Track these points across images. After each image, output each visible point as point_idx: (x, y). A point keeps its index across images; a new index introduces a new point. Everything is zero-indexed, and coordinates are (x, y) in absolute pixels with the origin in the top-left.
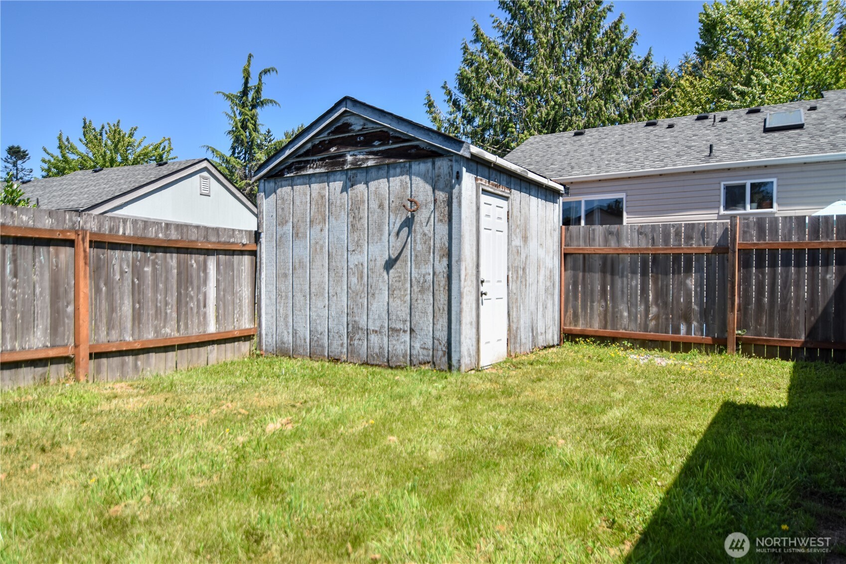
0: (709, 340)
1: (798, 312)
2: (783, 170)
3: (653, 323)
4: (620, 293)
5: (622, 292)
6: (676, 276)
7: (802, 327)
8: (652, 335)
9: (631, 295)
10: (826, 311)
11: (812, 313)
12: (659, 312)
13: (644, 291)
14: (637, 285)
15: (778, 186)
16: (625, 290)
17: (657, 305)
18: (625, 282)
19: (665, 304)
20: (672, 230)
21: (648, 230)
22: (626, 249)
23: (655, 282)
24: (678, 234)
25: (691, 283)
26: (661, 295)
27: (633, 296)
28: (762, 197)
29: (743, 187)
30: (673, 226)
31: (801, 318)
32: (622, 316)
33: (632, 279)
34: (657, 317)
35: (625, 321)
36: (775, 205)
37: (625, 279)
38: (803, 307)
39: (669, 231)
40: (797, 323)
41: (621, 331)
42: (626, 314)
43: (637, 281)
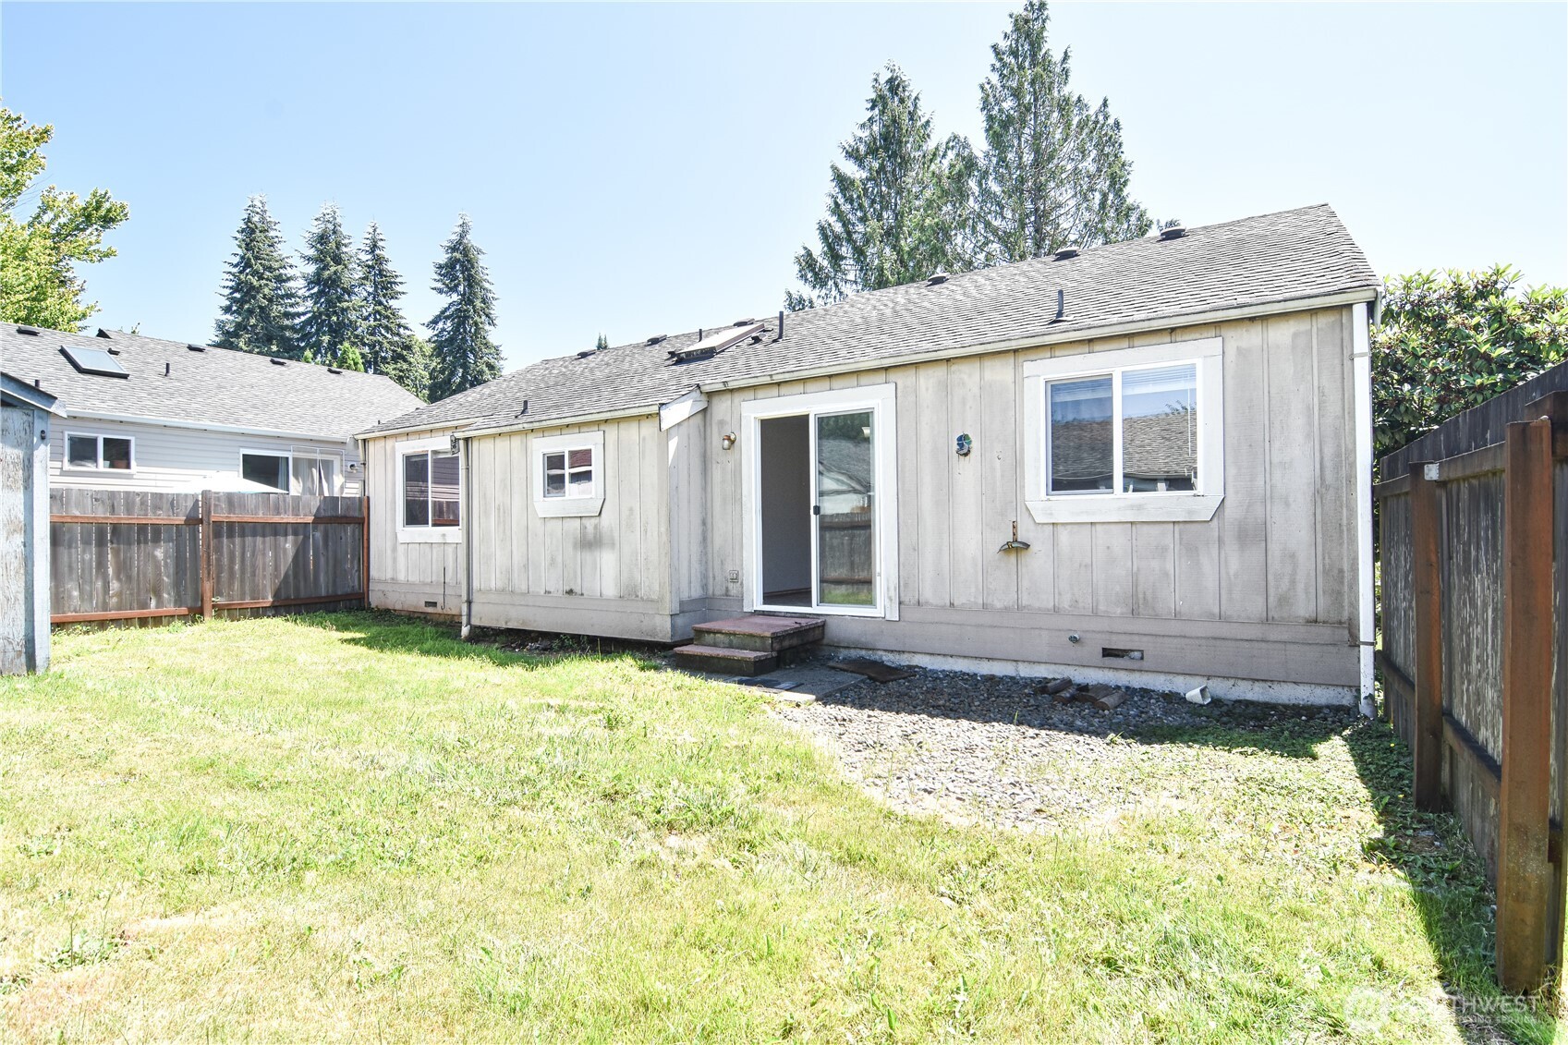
0: (184, 610)
1: (264, 576)
2: (146, 429)
3: (115, 600)
4: (66, 569)
5: (70, 567)
6: (142, 546)
7: (268, 589)
8: (113, 614)
9: (83, 570)
10: (286, 575)
11: (276, 577)
12: (121, 587)
13: (101, 564)
14: (91, 559)
15: (136, 445)
16: (74, 565)
17: (119, 579)
18: (74, 556)
19: (129, 578)
20: (138, 499)
21: (105, 497)
22: (77, 517)
23: (116, 553)
24: (143, 503)
25: (159, 553)
26: (123, 568)
27: (87, 572)
28: (118, 453)
29: (94, 441)
30: (138, 494)
31: (267, 582)
32: (70, 597)
33: (84, 552)
34: (119, 594)
35: (76, 602)
36: (133, 463)
37: (73, 550)
38: (270, 569)
39: (134, 502)
40: (265, 586)
41: (70, 614)
42: (76, 593)
43: (91, 555)
